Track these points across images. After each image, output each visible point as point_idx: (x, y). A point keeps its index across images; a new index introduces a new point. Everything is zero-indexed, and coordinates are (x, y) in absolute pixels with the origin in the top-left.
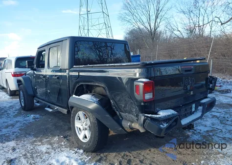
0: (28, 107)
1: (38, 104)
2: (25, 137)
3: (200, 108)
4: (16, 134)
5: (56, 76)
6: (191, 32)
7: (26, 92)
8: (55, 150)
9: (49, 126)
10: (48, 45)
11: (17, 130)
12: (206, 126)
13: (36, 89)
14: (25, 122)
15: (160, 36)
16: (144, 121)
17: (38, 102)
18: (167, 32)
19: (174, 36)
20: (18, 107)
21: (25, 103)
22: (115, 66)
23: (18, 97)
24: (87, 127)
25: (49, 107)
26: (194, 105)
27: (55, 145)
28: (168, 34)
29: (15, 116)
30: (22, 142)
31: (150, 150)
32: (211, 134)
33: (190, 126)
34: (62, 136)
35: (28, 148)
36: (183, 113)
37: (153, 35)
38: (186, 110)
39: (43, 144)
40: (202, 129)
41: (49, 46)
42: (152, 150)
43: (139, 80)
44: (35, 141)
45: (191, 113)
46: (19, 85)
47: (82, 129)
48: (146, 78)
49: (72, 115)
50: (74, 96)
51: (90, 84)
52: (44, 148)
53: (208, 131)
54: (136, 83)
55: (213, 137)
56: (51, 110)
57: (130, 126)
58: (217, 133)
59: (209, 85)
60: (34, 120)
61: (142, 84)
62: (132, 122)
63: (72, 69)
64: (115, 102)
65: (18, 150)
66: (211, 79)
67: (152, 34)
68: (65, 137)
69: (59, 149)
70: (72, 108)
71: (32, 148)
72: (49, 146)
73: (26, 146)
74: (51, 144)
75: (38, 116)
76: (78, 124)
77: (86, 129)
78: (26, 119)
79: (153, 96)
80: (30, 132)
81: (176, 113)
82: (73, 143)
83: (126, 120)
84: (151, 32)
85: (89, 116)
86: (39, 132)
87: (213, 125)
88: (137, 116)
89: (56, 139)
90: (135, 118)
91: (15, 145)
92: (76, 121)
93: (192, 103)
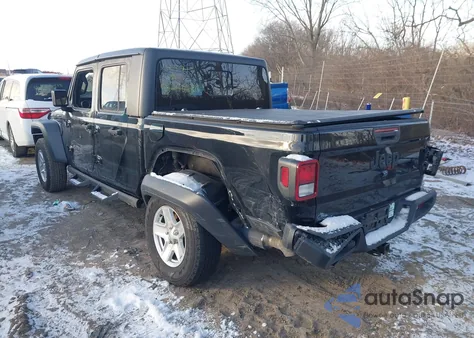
0: (56, 185)
1: (77, 182)
2: (52, 247)
3: (405, 211)
4: (32, 241)
5: (115, 128)
6: (396, 36)
7: (52, 154)
8: (112, 280)
9: (99, 227)
10: (100, 60)
11: (33, 232)
12: (411, 243)
13: (73, 149)
14: (49, 216)
15: (328, 40)
16: (295, 239)
17: (76, 177)
18: (346, 34)
19: (359, 43)
20: (34, 182)
21: (48, 177)
22: (240, 122)
23: (33, 160)
24: (177, 237)
25: (99, 190)
26: (392, 206)
27: (113, 270)
28: (347, 38)
29: (29, 203)
30: (46, 259)
31: (300, 288)
32: (420, 260)
33: (382, 248)
34: (125, 251)
35: (59, 273)
36: (370, 220)
37: (315, 37)
38: (376, 215)
39: (87, 265)
40: (403, 249)
41: (101, 64)
42: (305, 288)
43: (289, 157)
44: (71, 258)
45: (387, 221)
46: (36, 138)
47: (166, 240)
48: (304, 154)
49: (147, 212)
50: (153, 174)
51: (186, 152)
52: (90, 274)
53: (414, 254)
54: (281, 162)
55: (424, 267)
56: (103, 197)
57: (263, 242)
58: (432, 259)
59: (426, 165)
60: (67, 214)
61: (295, 166)
62: (269, 236)
63: (149, 118)
64: (238, 195)
65: (37, 276)
66: (431, 153)
67: (312, 36)
68: (131, 253)
69: (120, 278)
70: (148, 197)
71: (66, 271)
72: (100, 271)
73: (54, 268)
74: (104, 266)
75: (75, 204)
76: (159, 231)
77: (175, 242)
78: (51, 209)
79: (315, 191)
80: (62, 238)
81: (357, 223)
82: (149, 266)
83: (257, 230)
84: (312, 32)
85: (182, 217)
86: (81, 240)
87: (425, 241)
88: (280, 226)
89: (114, 255)
90: (276, 230)
91: (32, 265)
92: (155, 223)
93: (390, 201)
